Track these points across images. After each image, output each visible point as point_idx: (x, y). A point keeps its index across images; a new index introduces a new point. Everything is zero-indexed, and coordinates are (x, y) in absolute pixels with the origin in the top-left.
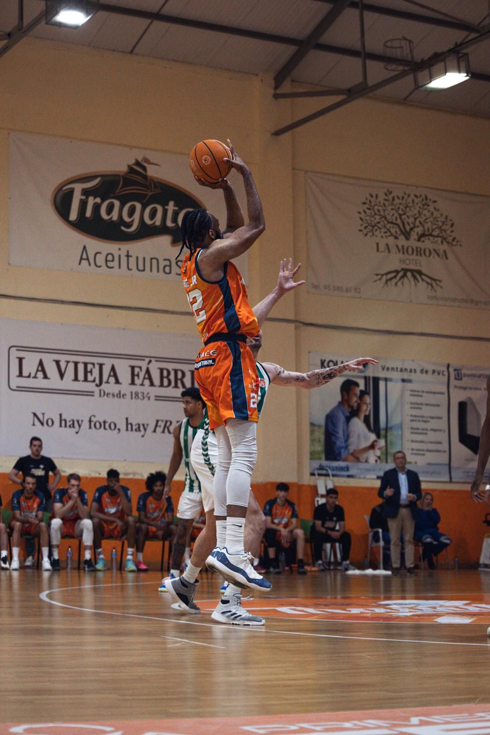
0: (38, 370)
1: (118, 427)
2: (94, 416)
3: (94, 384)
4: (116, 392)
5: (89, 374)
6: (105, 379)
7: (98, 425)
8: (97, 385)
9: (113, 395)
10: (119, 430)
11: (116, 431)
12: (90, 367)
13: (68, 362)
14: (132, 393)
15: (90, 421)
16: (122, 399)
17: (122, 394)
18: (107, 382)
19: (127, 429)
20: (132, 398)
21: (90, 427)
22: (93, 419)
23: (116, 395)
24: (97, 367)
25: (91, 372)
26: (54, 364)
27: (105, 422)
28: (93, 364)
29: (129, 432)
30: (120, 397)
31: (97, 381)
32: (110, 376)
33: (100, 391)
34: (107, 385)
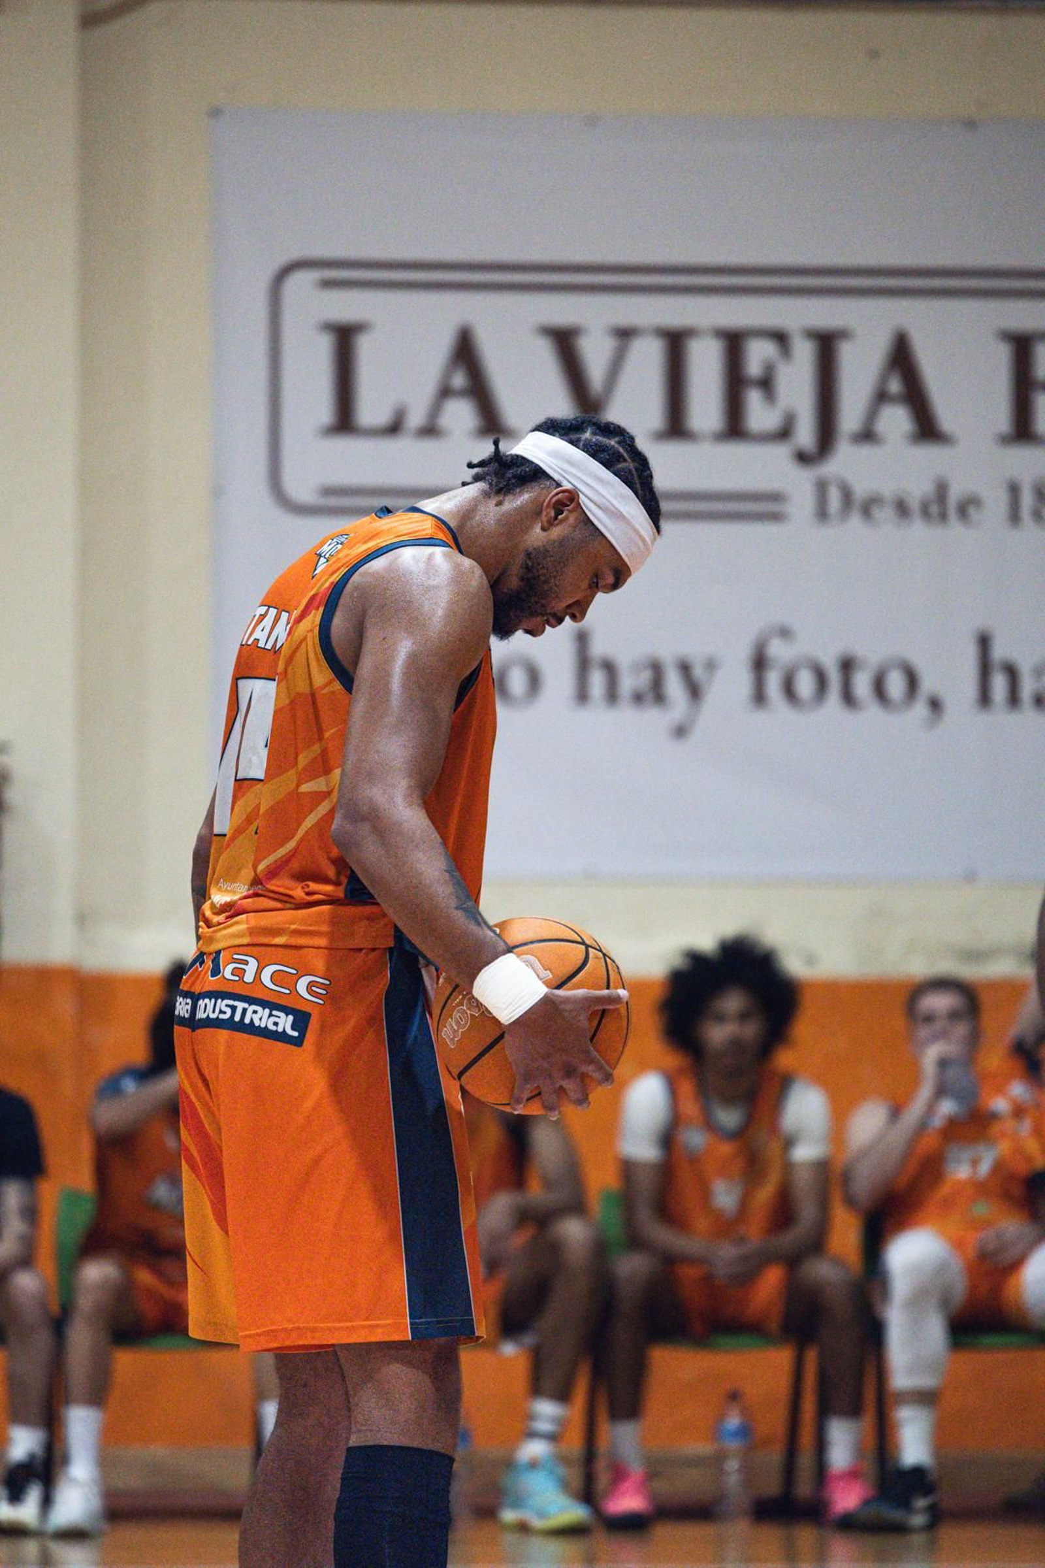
0: (445, 392)
1: (928, 684)
2: (785, 633)
3: (781, 453)
4: (918, 488)
5: (754, 399)
6: (850, 415)
7: (805, 684)
8: (803, 458)
9: (902, 509)
10: (935, 705)
11: (920, 709)
12: (758, 354)
13: (625, 334)
14: (1014, 490)
15: (760, 663)
16: (955, 528)
17: (955, 494)
18: (867, 436)
19: (985, 698)
20: (1014, 516)
21: (759, 697)
22: (778, 651)
23: (914, 504)
24: (804, 353)
25: (766, 384)
26: (544, 354)
27: (847, 666)
28: (781, 338)
29: (1001, 718)
30: (943, 516)
31: (805, 435)
32: (881, 397)
33: (822, 488)
34: (866, 451)
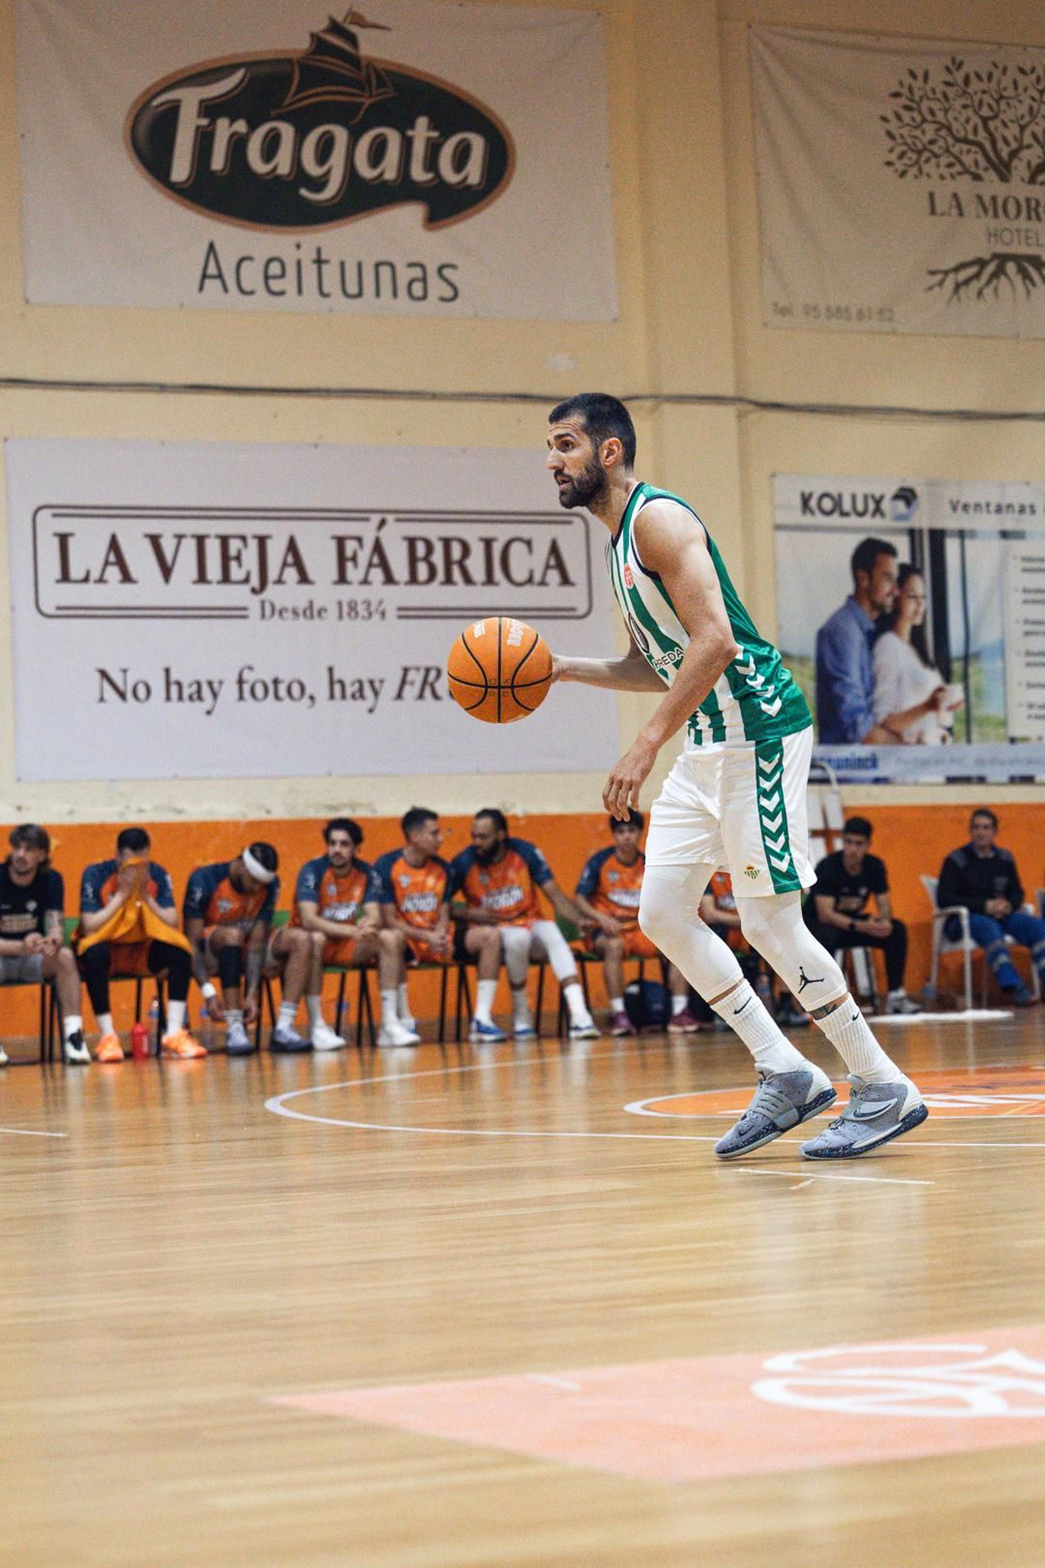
0: (107, 563)
1: (308, 691)
2: (251, 668)
3: (246, 589)
4: (302, 604)
5: (233, 565)
6: (273, 574)
7: (259, 691)
8: (254, 591)
9: (295, 613)
10: (312, 698)
11: (306, 700)
12: (234, 546)
13: (180, 537)
14: (340, 604)
15: (241, 682)
16: (317, 621)
17: (316, 608)
18: (279, 581)
19: (332, 696)
20: (341, 617)
21: (241, 697)
22: (247, 675)
23: (300, 611)
24: (253, 545)
25: (238, 558)
26: (147, 545)
27: (276, 682)
28: (243, 538)
29: (338, 703)
30: (312, 617)
31: (255, 581)
32: (285, 564)
33: (263, 603)
34: (279, 587)
